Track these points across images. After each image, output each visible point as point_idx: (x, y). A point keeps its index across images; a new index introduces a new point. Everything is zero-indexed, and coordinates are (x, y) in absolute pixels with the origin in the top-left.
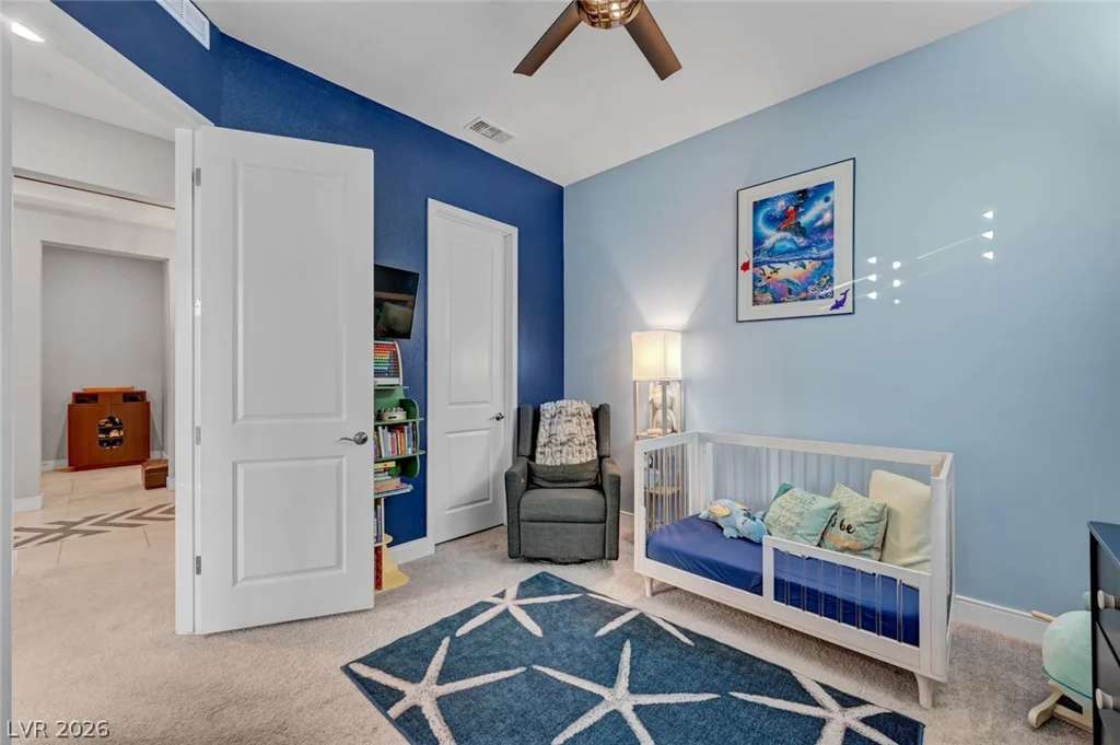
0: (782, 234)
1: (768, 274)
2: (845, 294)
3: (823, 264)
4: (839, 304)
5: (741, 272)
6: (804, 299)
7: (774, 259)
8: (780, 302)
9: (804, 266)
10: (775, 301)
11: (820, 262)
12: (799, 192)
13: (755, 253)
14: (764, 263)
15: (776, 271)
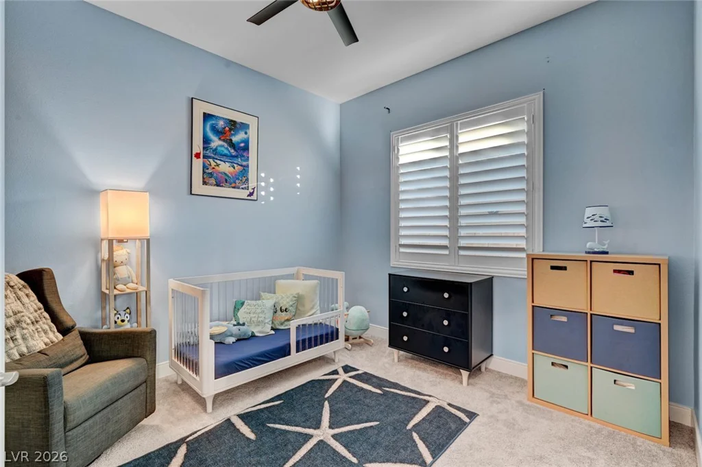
0: (221, 143)
1: (213, 166)
2: (254, 189)
3: (244, 169)
4: (251, 194)
5: (194, 158)
6: (234, 187)
7: (216, 157)
8: (221, 186)
9: (234, 168)
10: (218, 185)
11: (242, 168)
12: (232, 121)
13: (204, 148)
14: (210, 157)
15: (218, 165)
